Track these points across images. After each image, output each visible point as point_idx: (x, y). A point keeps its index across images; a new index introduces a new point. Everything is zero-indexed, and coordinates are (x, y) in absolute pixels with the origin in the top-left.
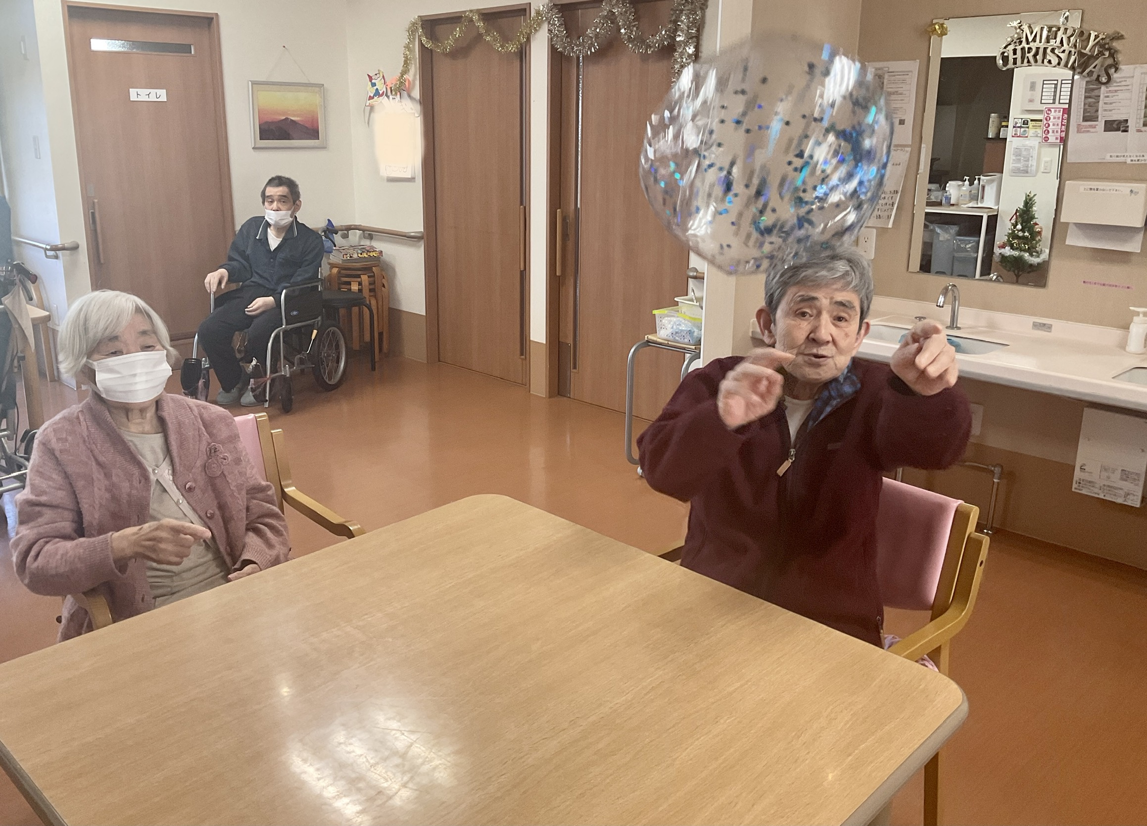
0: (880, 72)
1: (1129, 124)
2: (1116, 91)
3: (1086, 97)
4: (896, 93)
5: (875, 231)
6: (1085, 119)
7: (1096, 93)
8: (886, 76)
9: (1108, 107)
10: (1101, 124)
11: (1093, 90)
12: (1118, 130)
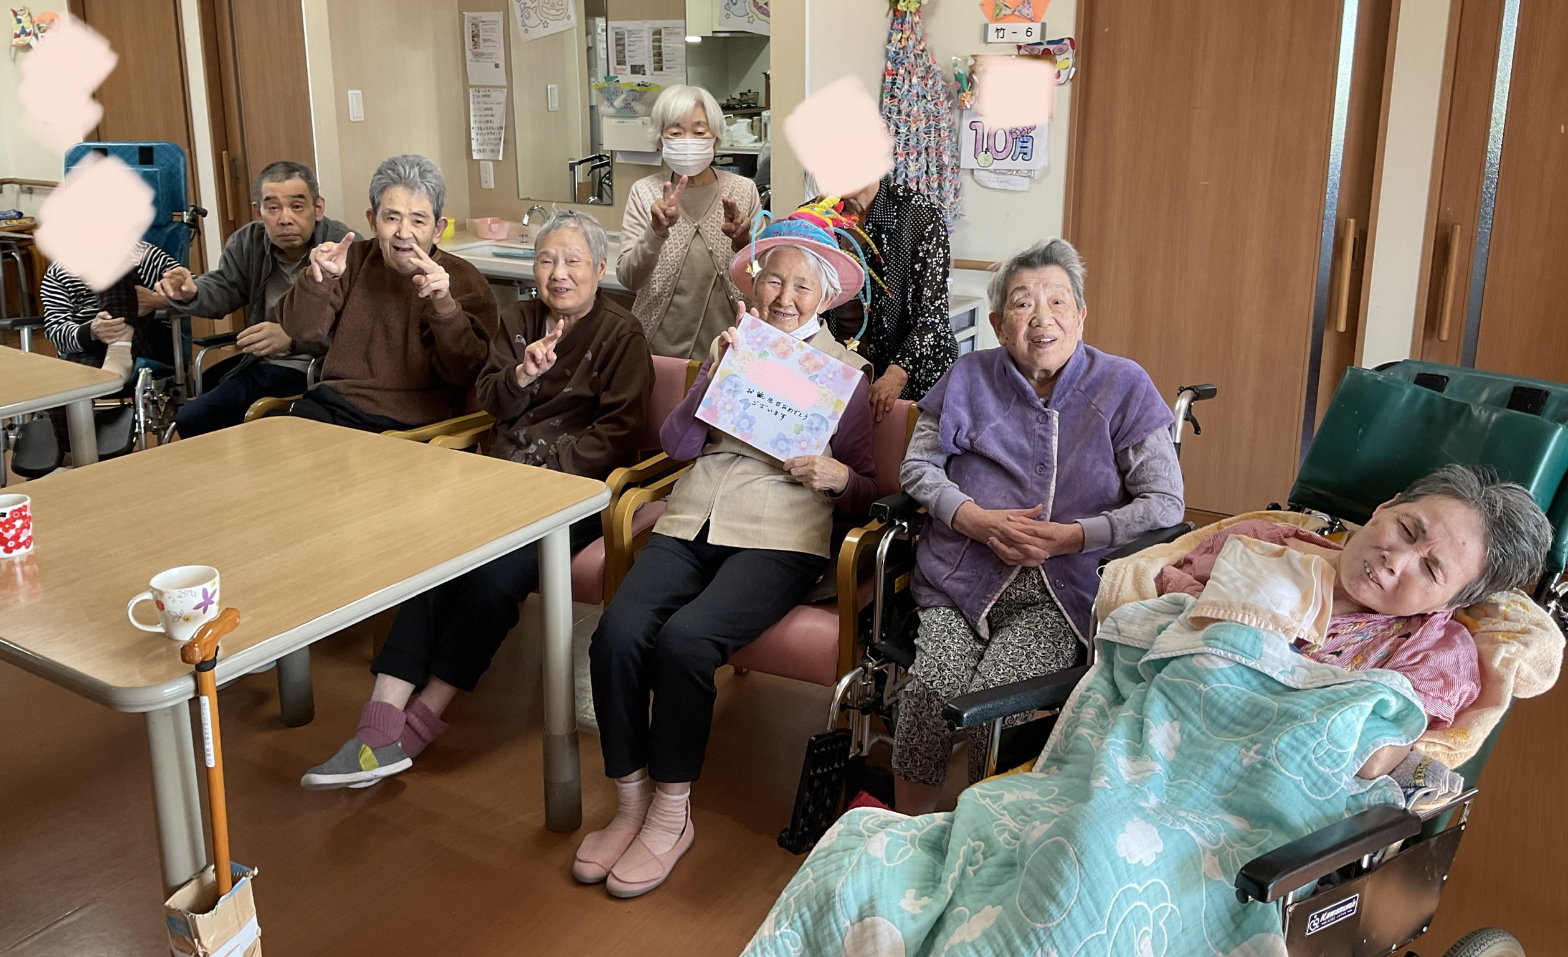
0: (474, 21)
1: (646, 68)
2: (634, 41)
3: (617, 45)
4: (489, 40)
5: (491, 163)
6: (618, 64)
7: (621, 42)
8: (481, 24)
9: (631, 54)
10: (629, 68)
11: (620, 39)
12: (639, 73)
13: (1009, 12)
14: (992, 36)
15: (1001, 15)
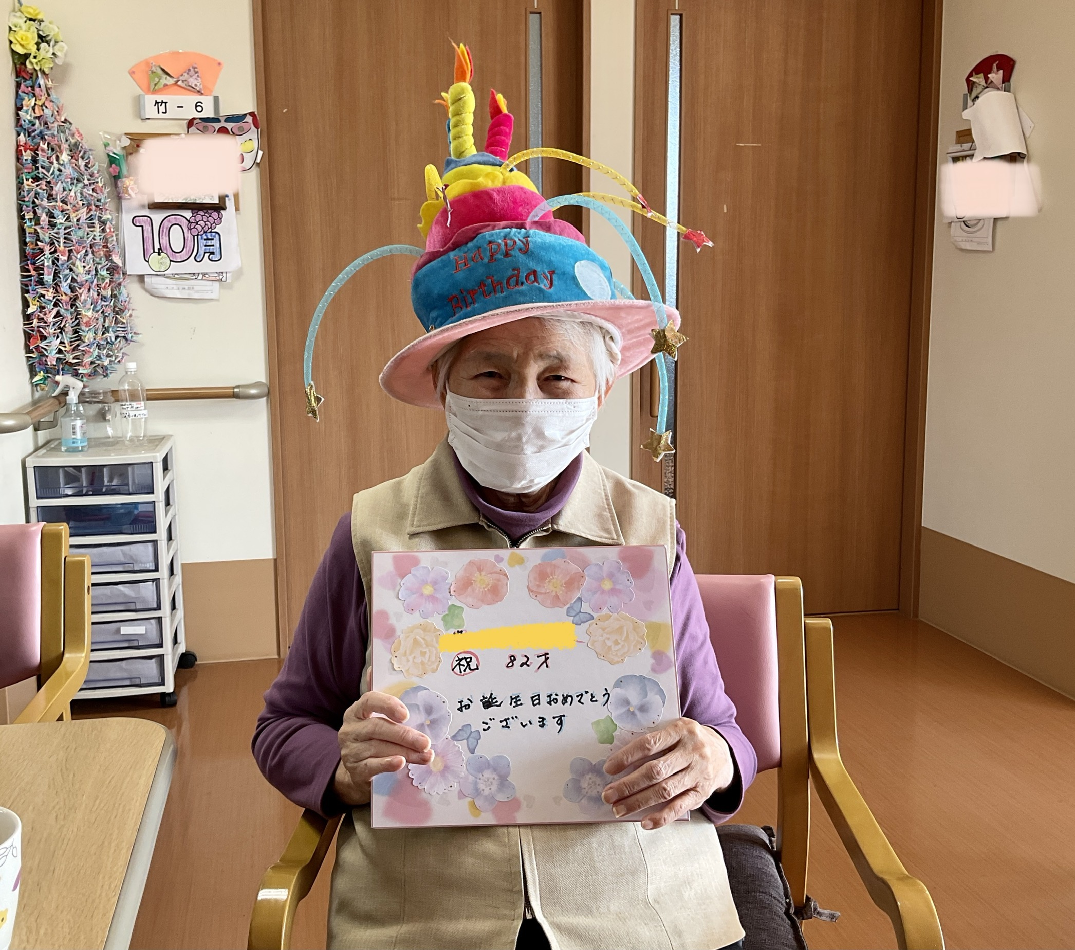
13: (170, 81)
14: (150, 111)
15: (161, 85)
